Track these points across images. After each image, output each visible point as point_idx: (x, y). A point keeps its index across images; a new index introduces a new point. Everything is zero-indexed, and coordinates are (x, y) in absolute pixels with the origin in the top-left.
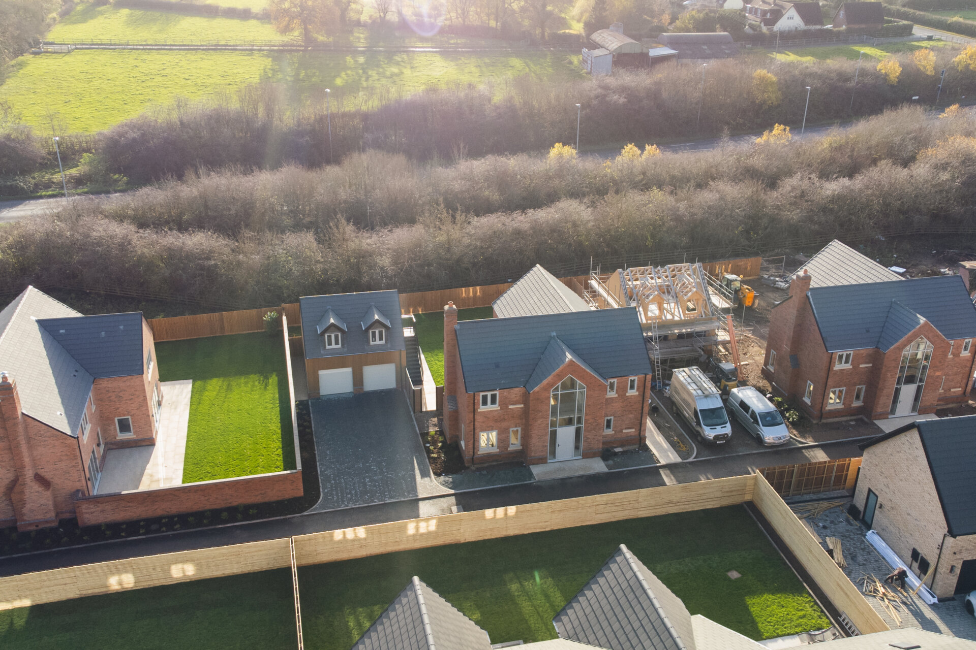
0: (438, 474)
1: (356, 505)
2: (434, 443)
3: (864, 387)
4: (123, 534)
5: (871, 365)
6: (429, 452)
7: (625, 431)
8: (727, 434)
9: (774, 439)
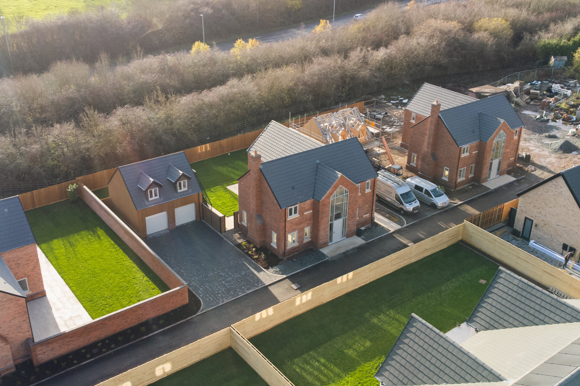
0: (267, 268)
1: (229, 299)
2: (249, 249)
3: (474, 165)
4: (75, 362)
5: (477, 151)
6: (250, 256)
7: (364, 216)
8: (418, 206)
9: (443, 203)
